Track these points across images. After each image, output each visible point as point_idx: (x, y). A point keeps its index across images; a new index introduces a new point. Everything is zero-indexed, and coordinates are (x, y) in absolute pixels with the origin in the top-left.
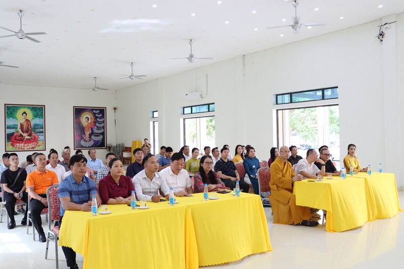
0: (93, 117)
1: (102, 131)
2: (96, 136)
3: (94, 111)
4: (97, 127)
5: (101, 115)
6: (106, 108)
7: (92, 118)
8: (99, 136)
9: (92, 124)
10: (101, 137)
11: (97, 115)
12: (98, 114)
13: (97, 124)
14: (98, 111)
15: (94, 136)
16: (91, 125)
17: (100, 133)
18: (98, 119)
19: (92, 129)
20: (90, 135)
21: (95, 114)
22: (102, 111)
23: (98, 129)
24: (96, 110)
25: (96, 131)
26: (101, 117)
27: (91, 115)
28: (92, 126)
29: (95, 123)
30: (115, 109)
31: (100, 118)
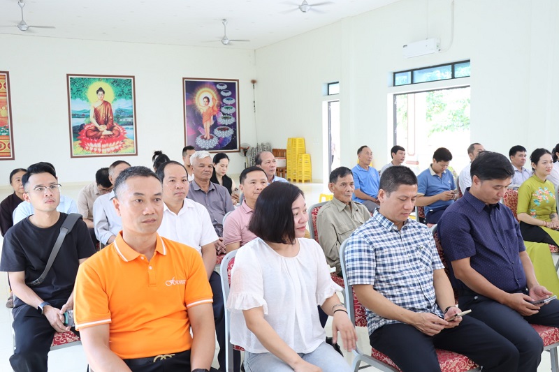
0: (217, 95)
1: (231, 121)
2: (222, 130)
3: (218, 87)
4: (224, 114)
5: (230, 93)
6: (238, 81)
7: (216, 97)
8: (228, 129)
9: (215, 109)
10: (231, 132)
11: (222, 93)
12: (226, 91)
13: (223, 109)
14: (225, 87)
15: (219, 129)
16: (214, 111)
17: (228, 125)
18: (225, 101)
19: (215, 118)
20: (212, 128)
21: (219, 91)
22: (232, 86)
23: (225, 118)
24: (222, 84)
25: (221, 121)
26: (230, 96)
27: (213, 93)
28: (215, 113)
29: (220, 106)
30: (254, 82)
31: (229, 98)
